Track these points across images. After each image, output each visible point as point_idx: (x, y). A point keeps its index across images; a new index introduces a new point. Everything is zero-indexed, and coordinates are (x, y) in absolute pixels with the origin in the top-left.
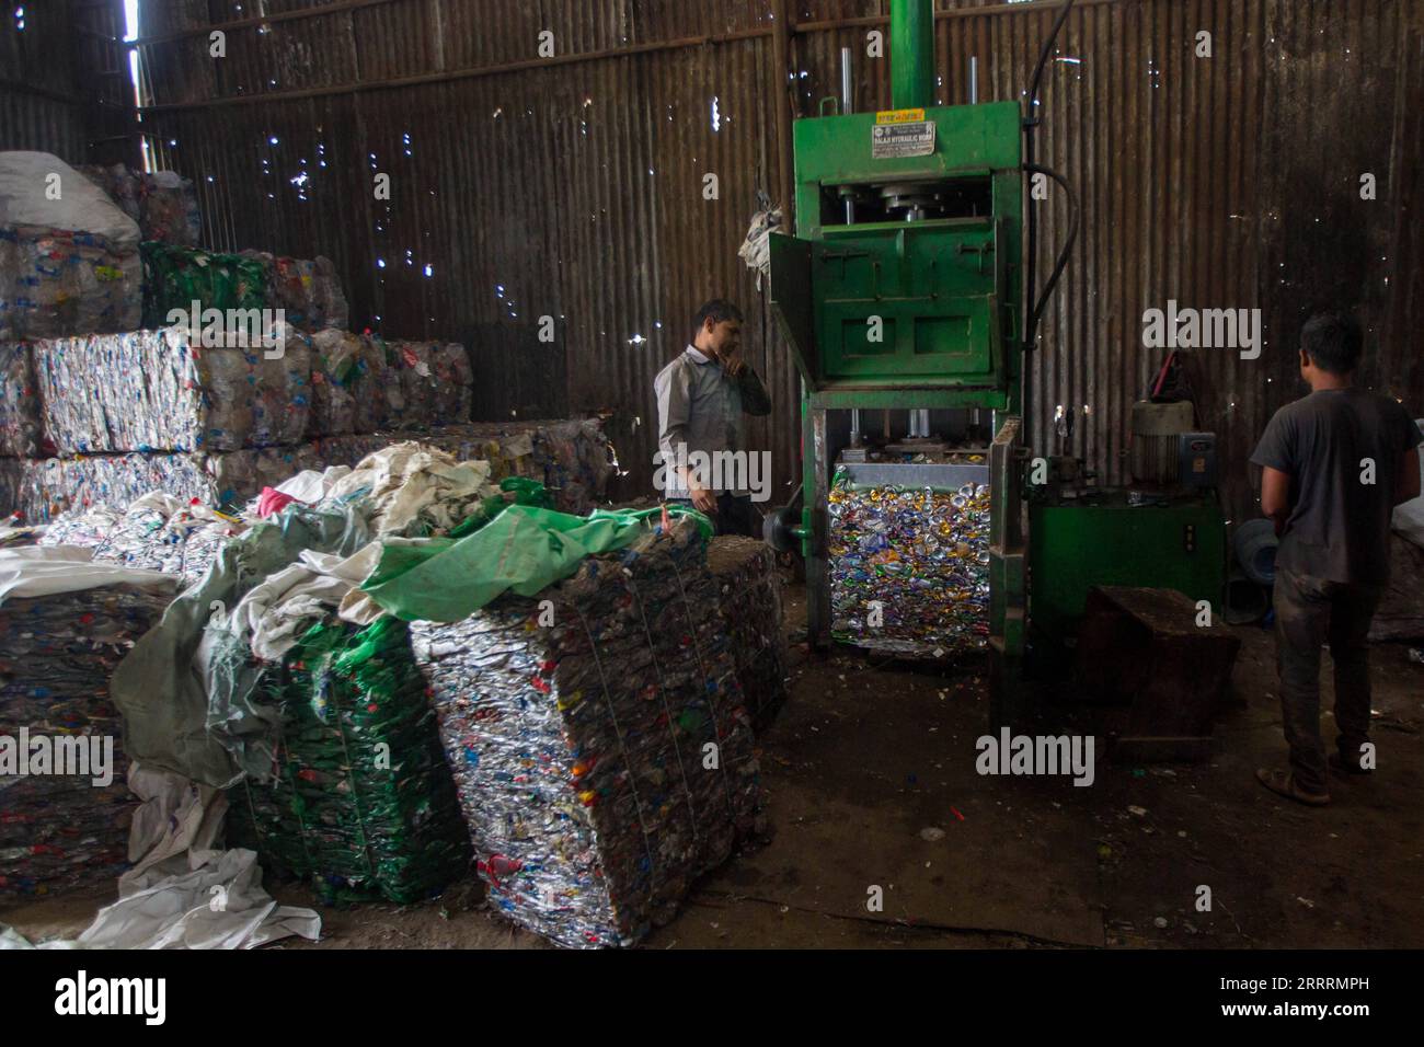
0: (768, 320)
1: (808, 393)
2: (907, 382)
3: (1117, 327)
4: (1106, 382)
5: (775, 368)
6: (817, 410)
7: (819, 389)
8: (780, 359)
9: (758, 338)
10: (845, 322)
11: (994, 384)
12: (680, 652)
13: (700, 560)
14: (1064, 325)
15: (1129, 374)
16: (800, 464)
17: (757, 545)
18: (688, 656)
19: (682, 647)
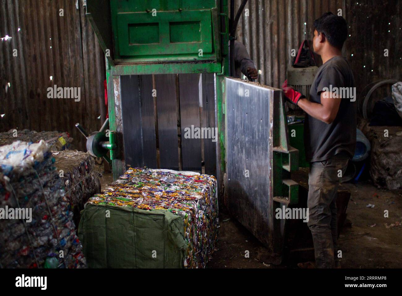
0: (83, 25)
1: (109, 66)
2: (166, 59)
3: (275, 28)
4: (270, 57)
5: (88, 52)
6: (115, 76)
7: (116, 64)
8: (91, 47)
9: (77, 36)
10: (130, 25)
11: (215, 59)
12: (42, 224)
13: (51, 168)
14: (247, 27)
15: (282, 52)
16: (106, 107)
17: (83, 155)
18: (47, 226)
19: (43, 221)
